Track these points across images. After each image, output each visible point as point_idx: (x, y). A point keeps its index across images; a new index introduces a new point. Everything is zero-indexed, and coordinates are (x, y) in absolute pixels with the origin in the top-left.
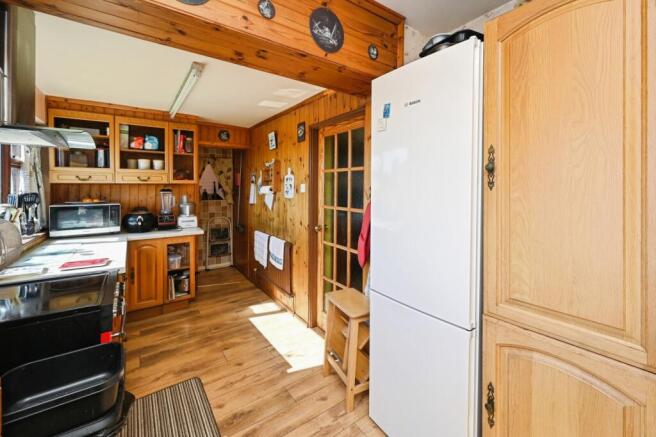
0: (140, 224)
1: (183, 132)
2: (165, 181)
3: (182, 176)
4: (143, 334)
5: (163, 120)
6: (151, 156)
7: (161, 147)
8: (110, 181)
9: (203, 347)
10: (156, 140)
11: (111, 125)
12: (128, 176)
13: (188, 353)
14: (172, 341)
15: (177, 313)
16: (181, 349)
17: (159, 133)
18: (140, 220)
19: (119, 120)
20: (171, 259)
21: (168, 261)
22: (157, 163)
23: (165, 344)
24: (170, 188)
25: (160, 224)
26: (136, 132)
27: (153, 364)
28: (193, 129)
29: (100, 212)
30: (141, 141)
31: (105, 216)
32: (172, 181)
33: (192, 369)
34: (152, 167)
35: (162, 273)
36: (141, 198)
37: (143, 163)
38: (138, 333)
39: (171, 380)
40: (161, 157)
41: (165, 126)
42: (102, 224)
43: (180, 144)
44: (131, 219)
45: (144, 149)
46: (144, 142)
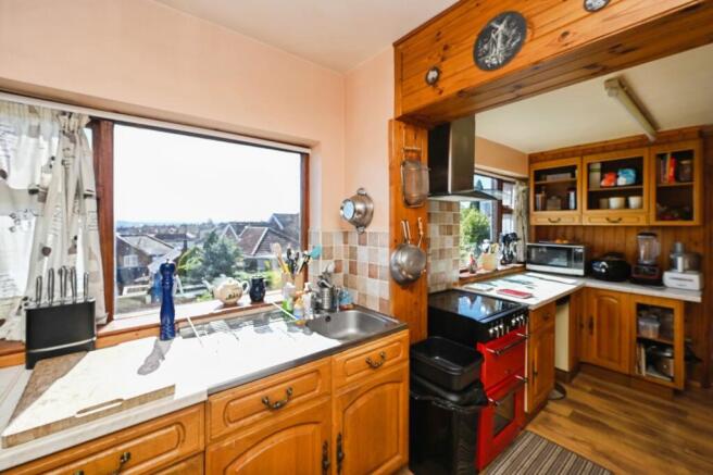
0: (603, 270)
1: (674, 155)
2: (643, 223)
3: (676, 215)
4: (594, 393)
5: (641, 146)
6: (625, 193)
7: (639, 179)
8: (576, 223)
9: (653, 455)
10: (631, 173)
11: (579, 167)
12: (595, 218)
13: (626, 444)
14: (617, 420)
15: (651, 398)
16: (622, 434)
17: (636, 165)
18: (604, 267)
19: (588, 159)
20: (642, 323)
21: (638, 325)
22: (634, 201)
23: (608, 417)
24: (653, 232)
25: (634, 275)
26: (610, 168)
27: (581, 424)
28: (693, 146)
29: (565, 253)
30: (612, 177)
31: (569, 258)
32: (653, 222)
33: (618, 464)
34: (627, 205)
35: (627, 336)
36: (617, 242)
37: (615, 202)
38: (589, 388)
39: (584, 451)
40: (639, 193)
41: (644, 153)
42: (565, 264)
43: (670, 171)
44: (596, 264)
45: (616, 186)
46: (617, 177)
